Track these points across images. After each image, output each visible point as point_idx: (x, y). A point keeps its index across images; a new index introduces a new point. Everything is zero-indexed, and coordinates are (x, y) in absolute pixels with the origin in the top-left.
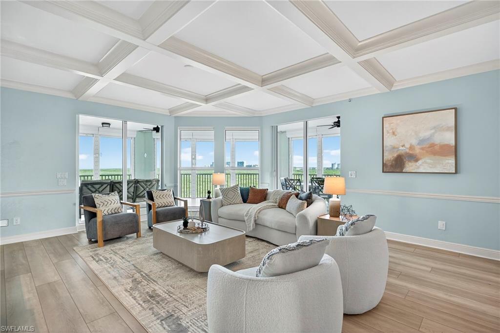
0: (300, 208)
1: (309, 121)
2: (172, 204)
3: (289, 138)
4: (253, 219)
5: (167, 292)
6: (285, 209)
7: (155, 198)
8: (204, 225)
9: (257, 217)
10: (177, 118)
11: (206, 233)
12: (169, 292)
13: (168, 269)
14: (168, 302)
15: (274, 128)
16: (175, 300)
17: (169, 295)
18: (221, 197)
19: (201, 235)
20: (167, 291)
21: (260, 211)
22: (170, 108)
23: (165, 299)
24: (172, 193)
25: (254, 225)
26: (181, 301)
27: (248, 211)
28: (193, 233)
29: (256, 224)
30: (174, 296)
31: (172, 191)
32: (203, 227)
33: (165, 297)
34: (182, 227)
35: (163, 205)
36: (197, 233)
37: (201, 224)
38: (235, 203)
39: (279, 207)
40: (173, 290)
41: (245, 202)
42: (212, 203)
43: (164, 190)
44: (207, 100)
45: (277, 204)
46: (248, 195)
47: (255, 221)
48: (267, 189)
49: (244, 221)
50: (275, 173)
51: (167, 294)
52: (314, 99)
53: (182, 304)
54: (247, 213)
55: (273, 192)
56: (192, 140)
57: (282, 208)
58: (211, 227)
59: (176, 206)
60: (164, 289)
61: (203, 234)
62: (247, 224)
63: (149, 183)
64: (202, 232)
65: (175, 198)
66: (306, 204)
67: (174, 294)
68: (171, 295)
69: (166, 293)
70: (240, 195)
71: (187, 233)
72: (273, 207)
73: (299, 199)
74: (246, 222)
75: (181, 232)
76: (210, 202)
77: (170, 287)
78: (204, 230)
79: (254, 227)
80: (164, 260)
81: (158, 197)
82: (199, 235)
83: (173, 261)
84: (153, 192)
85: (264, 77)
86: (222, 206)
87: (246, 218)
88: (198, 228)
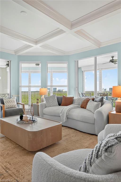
0: (97, 107)
1: (97, 57)
2: (15, 107)
3: (83, 71)
4: (65, 115)
5: (5, 168)
6: (86, 109)
7: (5, 103)
8: (34, 118)
9: (68, 113)
10: (19, 56)
11: (35, 124)
12: (6, 168)
13: (8, 148)
14: (4, 177)
15: (76, 61)
16: (10, 175)
17: (6, 171)
18: (45, 102)
19: (32, 124)
20: (5, 166)
21: (69, 110)
22: (15, 50)
23: (2, 174)
24: (16, 100)
25: (66, 118)
26: (14, 176)
27: (62, 110)
28: (26, 124)
29: (68, 118)
30: (9, 172)
31: (15, 98)
32: (33, 120)
33: (3, 172)
34: (19, 119)
35: (10, 107)
36: (29, 124)
37: (32, 118)
38: (54, 105)
39: (82, 108)
40: (10, 166)
41: (60, 105)
42: (39, 106)
43: (11, 98)
44: (36, 42)
45: (80, 106)
46: (62, 101)
47: (67, 116)
48: (74, 97)
49: (60, 116)
50: (77, 89)
51: (5, 169)
52: (101, 43)
53: (15, 179)
54: (62, 112)
55: (77, 99)
56: (29, 72)
57: (83, 108)
58: (38, 120)
59: (18, 108)
60: (3, 165)
61: (33, 124)
62: (61, 118)
63: (4, 95)
64: (32, 123)
65: (17, 103)
66: (100, 105)
67: (10, 170)
68: (8, 170)
69: (3, 168)
70: (57, 101)
71: (22, 124)
72: (78, 107)
73: (95, 102)
74: (61, 117)
75: (18, 123)
76: (38, 105)
77: (7, 163)
78: (34, 121)
79: (66, 120)
80: (7, 142)
81: (7, 102)
82: (30, 125)
83: (13, 142)
84: (3, 99)
85: (72, 22)
86: (46, 107)
87: (61, 115)
88: (30, 120)
